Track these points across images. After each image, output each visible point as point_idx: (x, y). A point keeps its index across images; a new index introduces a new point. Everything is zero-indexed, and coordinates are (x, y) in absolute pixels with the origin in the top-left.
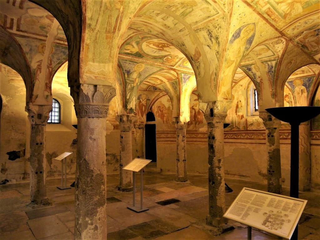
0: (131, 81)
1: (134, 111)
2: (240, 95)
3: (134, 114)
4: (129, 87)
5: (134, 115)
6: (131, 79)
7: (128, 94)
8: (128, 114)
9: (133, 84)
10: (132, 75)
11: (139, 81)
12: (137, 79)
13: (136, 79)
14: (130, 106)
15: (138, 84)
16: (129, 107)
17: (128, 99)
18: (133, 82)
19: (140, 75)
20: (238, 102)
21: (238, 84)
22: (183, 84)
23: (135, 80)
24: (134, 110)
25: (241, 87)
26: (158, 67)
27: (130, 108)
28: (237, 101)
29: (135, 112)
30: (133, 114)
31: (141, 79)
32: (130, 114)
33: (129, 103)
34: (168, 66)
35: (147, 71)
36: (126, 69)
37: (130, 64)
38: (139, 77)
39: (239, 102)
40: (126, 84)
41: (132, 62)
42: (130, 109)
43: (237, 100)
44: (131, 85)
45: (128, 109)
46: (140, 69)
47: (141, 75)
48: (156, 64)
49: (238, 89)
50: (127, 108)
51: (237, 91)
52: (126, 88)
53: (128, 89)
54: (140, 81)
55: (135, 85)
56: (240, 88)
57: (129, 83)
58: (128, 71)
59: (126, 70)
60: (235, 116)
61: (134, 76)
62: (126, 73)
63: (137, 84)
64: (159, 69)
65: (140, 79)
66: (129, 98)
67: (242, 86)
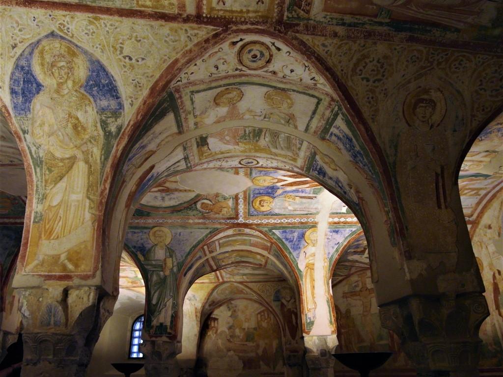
0: (155, 266)
1: (169, 330)
2: (494, 253)
3: (167, 337)
4: (155, 278)
5: (167, 340)
6: (154, 263)
7: (155, 293)
8: (154, 339)
9: (162, 273)
10: (152, 254)
11: (175, 264)
12: (167, 259)
13: (165, 260)
14: (158, 319)
15: (175, 269)
16: (155, 323)
17: (154, 305)
18: (162, 267)
19: (170, 252)
20: (494, 276)
21: (480, 227)
22: (295, 254)
23: (165, 264)
24: (169, 327)
25: (489, 231)
26: (202, 226)
27: (158, 324)
28: (492, 273)
29: (170, 333)
30: (165, 338)
31: (176, 259)
32: (156, 337)
33: (156, 314)
34: (223, 221)
35: (183, 240)
36: (134, 244)
37: (135, 233)
38: (171, 256)
39: (497, 275)
40: (147, 274)
41: (136, 228)
42: (157, 327)
43: (491, 269)
44: (158, 275)
45: (152, 327)
46: (162, 239)
47: (173, 251)
48: (191, 221)
49: (485, 239)
50: (152, 324)
51: (484, 247)
52: (149, 283)
53: (153, 283)
54: (178, 263)
55: (167, 273)
56: (489, 235)
57: (153, 271)
58: (140, 247)
59: (135, 247)
60: (498, 321)
61: (160, 254)
62: (138, 252)
63: (172, 269)
64: (208, 231)
65: (174, 260)
66: (157, 303)
67: (490, 227)
